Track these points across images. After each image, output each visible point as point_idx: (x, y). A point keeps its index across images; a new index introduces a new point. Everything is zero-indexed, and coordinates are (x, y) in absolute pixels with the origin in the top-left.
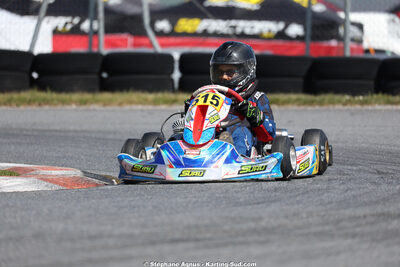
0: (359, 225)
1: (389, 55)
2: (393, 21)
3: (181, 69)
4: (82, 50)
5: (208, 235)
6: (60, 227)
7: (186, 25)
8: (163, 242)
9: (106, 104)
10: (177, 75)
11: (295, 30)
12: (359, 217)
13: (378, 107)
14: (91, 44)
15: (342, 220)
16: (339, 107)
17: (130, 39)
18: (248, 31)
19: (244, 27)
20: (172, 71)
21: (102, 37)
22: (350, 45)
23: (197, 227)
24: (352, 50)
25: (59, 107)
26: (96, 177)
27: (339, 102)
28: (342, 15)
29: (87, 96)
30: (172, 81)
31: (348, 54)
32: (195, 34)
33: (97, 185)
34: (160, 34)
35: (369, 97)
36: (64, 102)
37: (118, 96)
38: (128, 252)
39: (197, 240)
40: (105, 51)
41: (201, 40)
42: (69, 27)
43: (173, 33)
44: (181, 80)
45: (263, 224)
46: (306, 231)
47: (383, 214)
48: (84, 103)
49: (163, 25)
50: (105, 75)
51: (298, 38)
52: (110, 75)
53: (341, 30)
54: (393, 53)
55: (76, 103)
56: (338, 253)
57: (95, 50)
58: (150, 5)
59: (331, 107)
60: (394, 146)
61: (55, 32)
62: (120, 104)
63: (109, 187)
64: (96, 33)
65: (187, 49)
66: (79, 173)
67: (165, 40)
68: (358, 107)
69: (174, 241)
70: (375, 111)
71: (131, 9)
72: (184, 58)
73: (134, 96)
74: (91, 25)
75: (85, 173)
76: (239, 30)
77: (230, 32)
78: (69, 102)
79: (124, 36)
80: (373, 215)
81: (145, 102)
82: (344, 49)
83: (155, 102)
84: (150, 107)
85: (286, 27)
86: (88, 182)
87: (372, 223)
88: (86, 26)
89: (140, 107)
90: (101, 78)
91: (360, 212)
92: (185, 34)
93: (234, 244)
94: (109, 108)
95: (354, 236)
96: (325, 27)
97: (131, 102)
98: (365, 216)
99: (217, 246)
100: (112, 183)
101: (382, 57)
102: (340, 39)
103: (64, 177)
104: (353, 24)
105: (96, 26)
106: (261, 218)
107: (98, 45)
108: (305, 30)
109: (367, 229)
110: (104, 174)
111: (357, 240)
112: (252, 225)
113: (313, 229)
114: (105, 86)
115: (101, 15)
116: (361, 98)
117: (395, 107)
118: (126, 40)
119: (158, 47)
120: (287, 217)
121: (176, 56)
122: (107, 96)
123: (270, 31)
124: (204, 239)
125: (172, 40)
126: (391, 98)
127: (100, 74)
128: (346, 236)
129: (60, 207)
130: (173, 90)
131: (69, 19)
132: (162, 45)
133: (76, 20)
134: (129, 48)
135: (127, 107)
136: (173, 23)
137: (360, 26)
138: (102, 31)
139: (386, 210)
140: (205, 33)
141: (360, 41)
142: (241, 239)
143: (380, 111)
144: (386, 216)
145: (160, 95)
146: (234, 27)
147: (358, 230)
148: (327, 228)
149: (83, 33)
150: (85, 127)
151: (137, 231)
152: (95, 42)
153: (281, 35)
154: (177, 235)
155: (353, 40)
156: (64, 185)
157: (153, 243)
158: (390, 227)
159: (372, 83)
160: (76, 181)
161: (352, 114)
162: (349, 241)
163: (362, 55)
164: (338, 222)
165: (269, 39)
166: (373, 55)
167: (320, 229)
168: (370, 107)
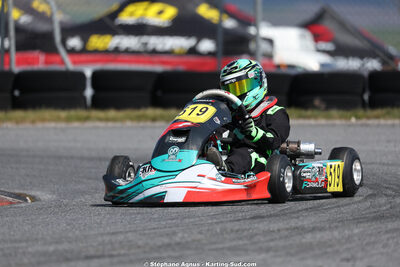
0: (272, 240)
1: (300, 70)
2: (304, 36)
3: (94, 86)
5: (122, 252)
7: (98, 42)
8: (78, 258)
9: (18, 122)
10: (89, 92)
11: (207, 46)
12: (273, 231)
14: (2, 62)
15: (256, 234)
17: (42, 57)
18: (159, 47)
19: (156, 44)
20: (84, 88)
21: (13, 55)
22: (261, 60)
23: (111, 243)
26: (10, 195)
28: (252, 30)
30: (84, 98)
32: (106, 52)
33: (11, 203)
34: (71, 52)
37: (31, 114)
39: (111, 256)
40: (16, 69)
41: (112, 56)
43: (84, 51)
44: (94, 98)
45: (177, 239)
46: (221, 246)
47: (297, 228)
49: (75, 42)
50: (17, 93)
51: (210, 54)
52: (21, 94)
53: (252, 46)
54: (305, 69)
57: (6, 68)
58: (61, 23)
62: (33, 122)
63: (23, 205)
64: (7, 51)
65: (99, 66)
67: (77, 58)
69: (88, 258)
71: (42, 27)
72: (96, 75)
73: (47, 113)
74: (2, 43)
76: (150, 47)
77: (142, 49)
79: (35, 53)
80: (287, 229)
81: (58, 119)
83: (68, 120)
84: (62, 125)
85: (198, 42)
86: (2, 200)
87: (286, 237)
89: (53, 125)
90: (13, 97)
92: (96, 51)
94: (21, 126)
95: (268, 250)
97: (43, 120)
98: (279, 230)
99: (132, 262)
100: (27, 201)
101: (292, 72)
102: (252, 54)
104: (264, 39)
105: (7, 44)
106: (174, 233)
107: (9, 63)
108: (217, 45)
109: (281, 243)
110: (17, 191)
111: (271, 253)
112: (166, 240)
113: (227, 245)
114: (18, 104)
115: (12, 33)
117: (307, 121)
118: (38, 58)
119: (69, 64)
120: (200, 233)
121: (88, 73)
122: (19, 114)
123: (182, 48)
124: (119, 255)
125: (83, 57)
126: (303, 112)
127: (12, 92)
128: (260, 250)
130: (85, 107)
132: (74, 63)
134: (41, 66)
135: (40, 125)
136: (85, 40)
137: (270, 41)
138: (13, 49)
139: (300, 223)
140: (116, 50)
141: (270, 56)
142: (156, 255)
143: (293, 126)
144: (302, 230)
145: (73, 113)
146: (146, 44)
147: (272, 244)
148: (241, 242)
151: (51, 248)
152: (7, 59)
153: (193, 51)
154: (92, 252)
155: (264, 55)
158: (304, 240)
163: (273, 70)
164: (252, 236)
165: (180, 55)
166: (284, 71)
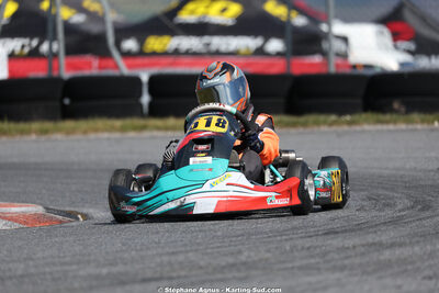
0: (347, 258)
1: (378, 70)
2: (382, 33)
3: (151, 92)
4: (41, 74)
5: (183, 273)
6: (20, 268)
7: (155, 43)
8: (134, 281)
9: (69, 132)
10: (146, 99)
11: (275, 45)
12: (348, 248)
13: (366, 127)
14: (51, 68)
15: (330, 252)
16: (324, 128)
17: (95, 62)
18: (223, 48)
19: (219, 44)
20: (140, 94)
21: (62, 59)
22: (334, 61)
23: (170, 263)
24: (337, 66)
25: (18, 138)
26: (60, 213)
27: (325, 123)
28: (324, 27)
29: (48, 125)
30: (141, 105)
31: (333, 69)
32: (165, 54)
33: (61, 222)
34: (127, 55)
35: (356, 117)
36: (22, 132)
37: (83, 124)
39: (171, 278)
40: (66, 74)
41: (170, 60)
42: (26, 50)
43: (141, 53)
44: (151, 105)
45: (243, 258)
46: (290, 265)
47: (374, 244)
48: (44, 132)
49: (130, 44)
50: (67, 101)
51: (278, 54)
52: (72, 100)
53: (325, 45)
54: (382, 69)
55: (36, 132)
56: (325, 288)
57: (55, 74)
58: (114, 23)
59: (316, 129)
60: (386, 169)
61: (12, 56)
62: (85, 132)
63: (74, 224)
64: (56, 55)
65: (155, 70)
66: (40, 210)
67: (131, 61)
68: (346, 128)
69: (145, 280)
70: (363, 132)
71: (94, 28)
72: (153, 80)
73: (100, 123)
74: (50, 47)
75: (47, 209)
76: (213, 47)
77: (204, 51)
78: (29, 132)
79: (88, 58)
80: (363, 246)
81: (112, 129)
82: (328, 65)
83: (123, 129)
84: (117, 135)
85: (265, 42)
86: (51, 219)
87: (363, 254)
88: (45, 48)
89: (106, 135)
90: (64, 106)
91: (349, 243)
92: (154, 54)
93: (212, 281)
95: (342, 268)
96: (308, 41)
97: (96, 130)
98: (354, 247)
100: (78, 219)
101: (369, 72)
102: (324, 54)
103: (24, 215)
104: (338, 37)
105: (55, 47)
106: (240, 252)
107: (58, 68)
108: (286, 44)
109: (357, 261)
110: (67, 209)
111: (346, 272)
112: (231, 260)
113: (297, 264)
114: (67, 114)
115: (61, 35)
116: (348, 118)
118: (90, 63)
119: (124, 68)
120: (268, 251)
121: (145, 77)
122: (69, 124)
123: (248, 48)
124: (179, 277)
125: (139, 61)
126: (381, 117)
127: (63, 97)
128: (334, 269)
129: (20, 247)
130: (141, 115)
131: (26, 41)
132: (129, 67)
133: (35, 43)
134: (94, 71)
135: (92, 136)
136: (141, 42)
137: (345, 39)
138: (62, 53)
139: (377, 239)
140: (176, 52)
141: (345, 56)
142: (219, 276)
143: (370, 131)
144: (380, 246)
145: (128, 122)
146: (208, 45)
147: (346, 262)
148: (313, 261)
149: (42, 56)
151: (105, 271)
152: (55, 65)
153: (260, 51)
154: (149, 274)
155: (338, 55)
156: (25, 223)
158: (382, 258)
159: (359, 101)
160: (37, 218)
161: (339, 135)
162: (337, 275)
163: (348, 71)
164: (325, 254)
165: (245, 55)
166: (360, 71)
167: (305, 262)
168: (358, 128)
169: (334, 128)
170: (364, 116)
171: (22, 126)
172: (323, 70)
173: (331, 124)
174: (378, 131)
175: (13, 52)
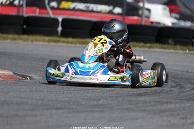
0: (147, 106)
2: (165, 9)
3: (62, 26)
4: (14, 14)
5: (74, 107)
7: (65, 5)
9: (25, 40)
10: (60, 29)
11: (118, 10)
12: (147, 102)
13: (157, 50)
14: (19, 12)
16: (138, 49)
17: (38, 10)
18: (95, 9)
19: (93, 8)
20: (58, 26)
21: (25, 8)
22: (144, 19)
23: (68, 102)
24: (145, 21)
26: (19, 75)
27: (138, 46)
28: (141, 4)
29: (16, 36)
30: (57, 31)
31: (143, 23)
32: (69, 9)
33: (20, 79)
34: (52, 8)
35: (152, 45)
36: (4, 39)
37: (31, 37)
38: (35, 112)
39: (69, 109)
40: (25, 15)
41: (72, 12)
42: (8, 2)
43: (58, 8)
44: (62, 31)
45: (101, 102)
47: (159, 101)
48: (14, 39)
49: (54, 4)
50: (25, 27)
51: (119, 14)
52: (27, 27)
53: (140, 12)
54: (164, 24)
55: (10, 39)
57: (21, 14)
61: (2, 4)
62: (32, 41)
63: (26, 81)
64: (22, 6)
65: (65, 17)
66: (11, 73)
67: (55, 12)
68: (147, 49)
69: (57, 109)
70: (155, 52)
72: (64, 20)
73: (39, 37)
74: (19, 2)
75: (14, 73)
76: (90, 9)
77: (86, 10)
78: (7, 39)
79: (35, 8)
80: (154, 102)
81: (44, 41)
82: (141, 20)
83: (49, 41)
84: (46, 43)
85: (114, 8)
86: (16, 78)
87: (154, 105)
88: (16, 2)
89: (41, 43)
90: (23, 28)
92: (64, 9)
94: (26, 43)
95: (145, 111)
96: (133, 10)
97: (37, 40)
99: (78, 112)
100: (27, 79)
103: (4, 75)
105: (21, 2)
106: (99, 100)
107: (22, 12)
108: (123, 11)
109: (151, 108)
110: (23, 74)
112: (95, 103)
114: (25, 32)
116: (149, 45)
117: (165, 50)
118: (36, 10)
119: (51, 14)
120: (112, 100)
121: (60, 19)
122: (25, 37)
123: (105, 10)
124: (72, 108)
125: (58, 12)
126: (163, 46)
127: (22, 26)
128: (141, 111)
130: (57, 36)
132: (54, 14)
134: (37, 15)
135: (35, 43)
136: (59, 3)
137: (149, 10)
138: (24, 5)
140: (74, 9)
141: (148, 17)
142: (90, 109)
143: (158, 52)
145: (51, 38)
146: (88, 7)
147: (146, 108)
149: (15, 6)
150: (14, 51)
152: (21, 9)
153: (111, 12)
154: (59, 105)
155: (146, 17)
156: (4, 78)
157: (47, 109)
159: (154, 38)
160: (9, 77)
161: (144, 52)
162: (142, 114)
163: (149, 24)
165: (104, 13)
166: (154, 25)
168: (153, 50)
169: (142, 49)
170: (156, 45)
171: (4, 36)
172: (139, 23)
173: (141, 47)
174: (161, 52)
175: (2, 2)
